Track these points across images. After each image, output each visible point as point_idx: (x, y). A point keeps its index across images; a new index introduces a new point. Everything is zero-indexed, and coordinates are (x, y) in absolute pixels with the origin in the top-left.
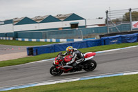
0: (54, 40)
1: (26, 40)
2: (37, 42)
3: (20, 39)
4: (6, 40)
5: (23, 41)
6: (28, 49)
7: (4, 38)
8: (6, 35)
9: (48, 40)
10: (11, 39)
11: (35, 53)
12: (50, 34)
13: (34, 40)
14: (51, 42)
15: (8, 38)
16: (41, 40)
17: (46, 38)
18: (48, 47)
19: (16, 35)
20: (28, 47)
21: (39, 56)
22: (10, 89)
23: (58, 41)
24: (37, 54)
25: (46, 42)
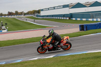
0: (99, 20)
1: (79, 19)
2: (86, 21)
3: (74, 19)
4: (64, 19)
5: (76, 20)
6: (80, 26)
7: (63, 18)
8: (64, 16)
9: (95, 20)
10: (68, 18)
11: (85, 29)
12: (96, 15)
13: (84, 19)
14: (97, 21)
15: (65, 18)
16: (90, 20)
17: (93, 18)
18: (95, 25)
19: (71, 16)
20: (81, 24)
21: (88, 31)
24: (87, 30)
25: (93, 21)
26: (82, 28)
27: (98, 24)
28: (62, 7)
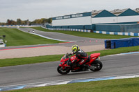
0: (132, 34)
1: (104, 33)
2: (115, 35)
3: (98, 32)
4: (84, 32)
5: (101, 34)
6: (106, 42)
7: (82, 31)
8: (84, 27)
9: (126, 34)
10: (89, 31)
11: (112, 46)
12: (128, 27)
13: (111, 33)
14: (129, 36)
15: (85, 31)
16: (119, 33)
17: (124, 31)
18: (127, 41)
19: (94, 28)
20: (106, 39)
21: (117, 50)
22: (89, 81)
23: (136, 35)
24: (115, 48)
25: (124, 35)
26: (109, 45)
27: (130, 40)
28: (82, 15)
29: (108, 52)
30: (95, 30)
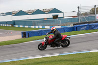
0: (41, 27)
1: (21, 26)
2: (29, 28)
3: (17, 26)
5: (19, 27)
6: (23, 33)
7: (6, 25)
8: (7, 23)
9: (37, 27)
10: (11, 25)
11: (27, 36)
12: (38, 22)
13: (26, 27)
14: (39, 28)
15: (8, 25)
16: (32, 27)
17: (35, 25)
18: (37, 32)
19: (14, 23)
20: (22, 31)
24: (29, 37)
25: (35, 28)
26: (24, 35)
27: (39, 31)
28: (5, 14)
29: (24, 40)
30: (15, 25)
